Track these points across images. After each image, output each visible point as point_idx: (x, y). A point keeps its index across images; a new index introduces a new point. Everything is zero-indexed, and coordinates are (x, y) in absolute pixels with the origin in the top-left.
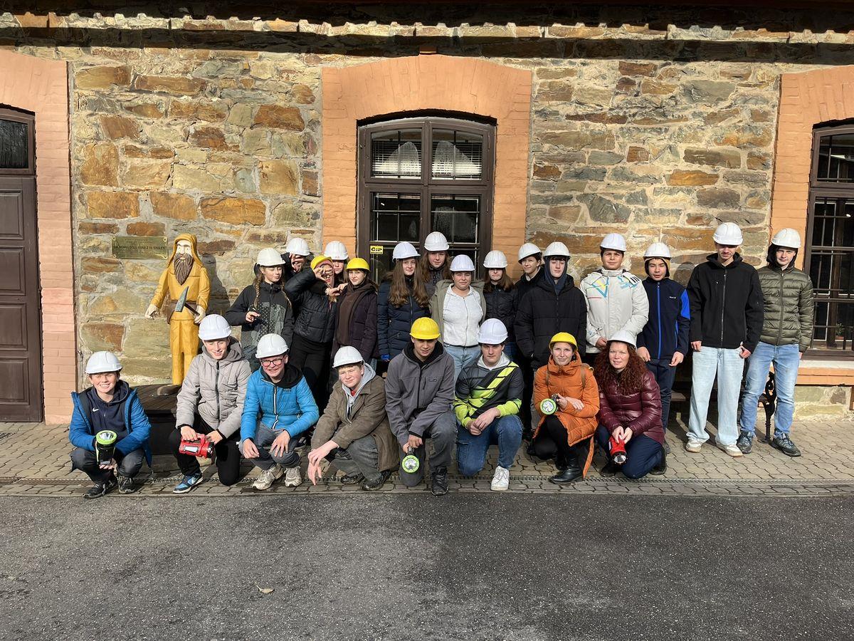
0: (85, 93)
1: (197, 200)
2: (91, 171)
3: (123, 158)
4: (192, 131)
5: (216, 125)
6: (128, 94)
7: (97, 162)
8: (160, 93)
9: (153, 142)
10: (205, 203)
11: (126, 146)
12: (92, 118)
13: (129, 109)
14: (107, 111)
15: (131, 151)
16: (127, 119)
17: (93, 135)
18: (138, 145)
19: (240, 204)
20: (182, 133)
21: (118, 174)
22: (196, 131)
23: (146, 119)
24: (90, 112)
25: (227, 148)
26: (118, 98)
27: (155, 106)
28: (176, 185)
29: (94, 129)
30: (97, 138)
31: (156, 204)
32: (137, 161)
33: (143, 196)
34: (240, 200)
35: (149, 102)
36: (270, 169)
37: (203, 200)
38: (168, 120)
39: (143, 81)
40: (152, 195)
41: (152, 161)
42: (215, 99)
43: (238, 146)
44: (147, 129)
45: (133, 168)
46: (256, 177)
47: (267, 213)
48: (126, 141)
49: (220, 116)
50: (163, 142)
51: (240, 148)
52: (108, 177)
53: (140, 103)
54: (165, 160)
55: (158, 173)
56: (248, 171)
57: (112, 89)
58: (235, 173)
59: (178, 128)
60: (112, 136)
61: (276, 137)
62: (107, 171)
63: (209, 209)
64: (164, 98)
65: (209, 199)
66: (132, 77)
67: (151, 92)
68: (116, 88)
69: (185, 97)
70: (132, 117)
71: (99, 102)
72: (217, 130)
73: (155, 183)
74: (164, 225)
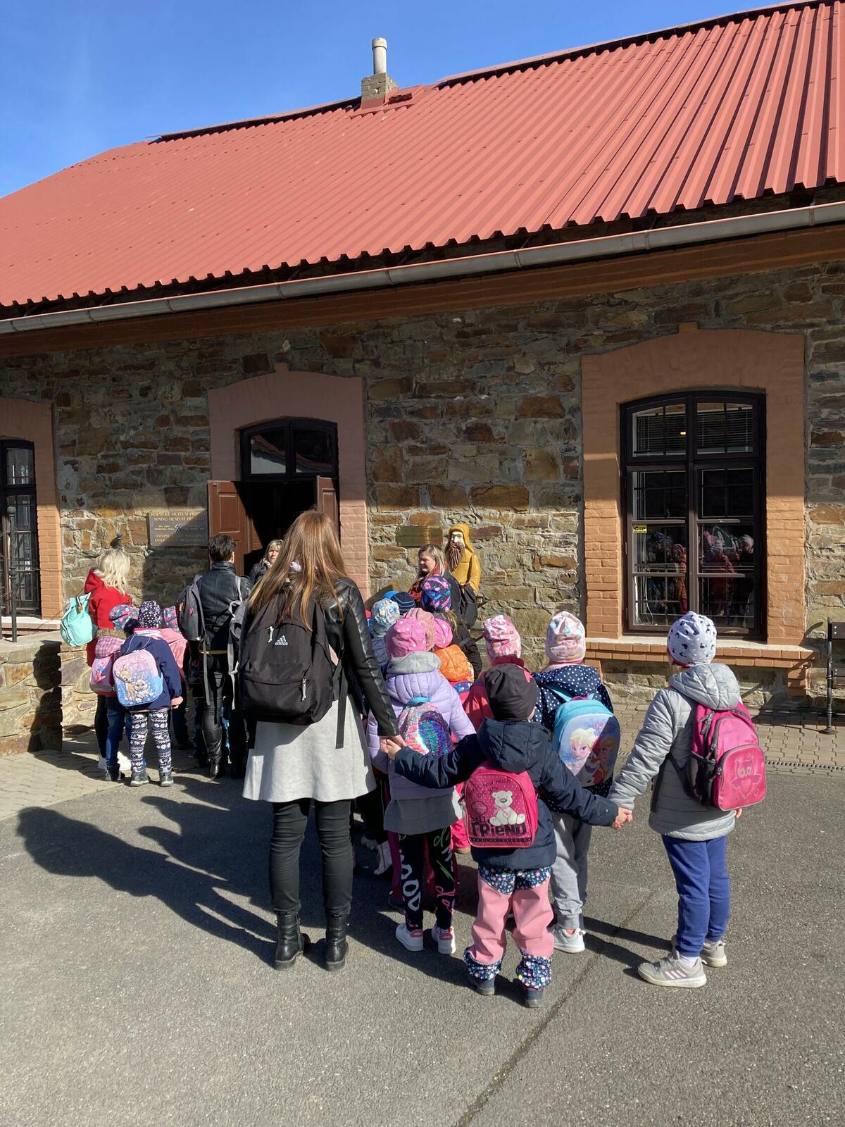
0: (376, 402)
1: (468, 490)
2: (382, 471)
3: (406, 457)
4: (464, 428)
5: (484, 421)
6: (410, 400)
7: (386, 463)
8: (437, 397)
9: (431, 440)
10: (474, 493)
11: (409, 447)
12: (382, 424)
13: (412, 413)
14: (394, 417)
15: (413, 450)
16: (409, 423)
17: (383, 439)
18: (419, 445)
19: (506, 491)
20: (455, 431)
21: (403, 471)
22: (467, 428)
23: (425, 421)
24: (380, 419)
25: (494, 440)
26: (406, 405)
27: (434, 408)
28: (451, 478)
29: (384, 434)
30: (386, 441)
31: (433, 496)
32: (418, 459)
33: (423, 489)
34: (505, 487)
35: (428, 405)
36: (533, 457)
37: (473, 490)
38: (444, 420)
39: (423, 387)
40: (430, 487)
41: (430, 458)
42: (484, 397)
43: (504, 438)
44: (426, 430)
45: (415, 465)
46: (520, 465)
47: (531, 495)
48: (411, 442)
49: (488, 412)
50: (439, 440)
51: (506, 440)
52: (394, 475)
53: (421, 407)
54: (440, 456)
55: (435, 468)
56: (514, 460)
57: (398, 398)
58: (501, 463)
59: (452, 426)
60: (398, 439)
61: (539, 426)
62: (394, 469)
63: (478, 497)
64: (440, 401)
65: (477, 489)
66: (414, 385)
67: (429, 397)
68: (401, 396)
69: (458, 398)
70: (414, 420)
71: (388, 409)
72: (486, 425)
73: (432, 477)
74: (440, 515)
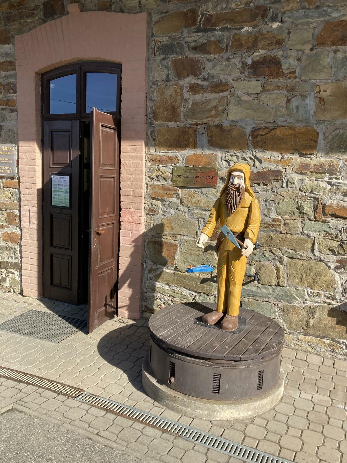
0: (160, 39)
1: (248, 130)
2: (161, 109)
3: (186, 95)
4: (250, 62)
5: (273, 53)
6: (195, 34)
7: (166, 102)
8: (222, 30)
9: (213, 77)
10: (255, 134)
11: (190, 84)
12: (165, 62)
13: (195, 49)
14: (177, 53)
15: (194, 89)
16: (192, 60)
17: (164, 77)
18: (200, 82)
19: (291, 132)
20: (240, 66)
21: (182, 111)
22: (254, 62)
23: (208, 56)
24: (162, 56)
25: (283, 75)
26: (187, 39)
27: (219, 42)
28: (231, 117)
29: (166, 71)
30: (168, 80)
31: (211, 137)
32: (198, 97)
33: (201, 129)
34: (290, 128)
35: (213, 39)
36: (328, 93)
37: (254, 130)
38: (229, 54)
39: (209, 19)
40: (208, 127)
41: (210, 96)
42: (276, 25)
43: (294, 72)
44: (209, 65)
45: (195, 104)
46: (311, 102)
47: (320, 137)
48: (191, 80)
49: (280, 43)
50: (222, 77)
51: (297, 74)
52: (174, 115)
53: (205, 41)
54: (222, 94)
55: (216, 107)
56: (304, 97)
57: (182, 33)
58: (288, 101)
59: (236, 61)
60: (180, 76)
61: (340, 55)
62: (173, 108)
63: (259, 139)
64: (226, 33)
65: (259, 129)
66: (200, 17)
67: (215, 30)
68: (185, 31)
69: (246, 28)
70: (197, 56)
71: (171, 45)
72: (275, 57)
73: (211, 116)
74: (216, 156)
